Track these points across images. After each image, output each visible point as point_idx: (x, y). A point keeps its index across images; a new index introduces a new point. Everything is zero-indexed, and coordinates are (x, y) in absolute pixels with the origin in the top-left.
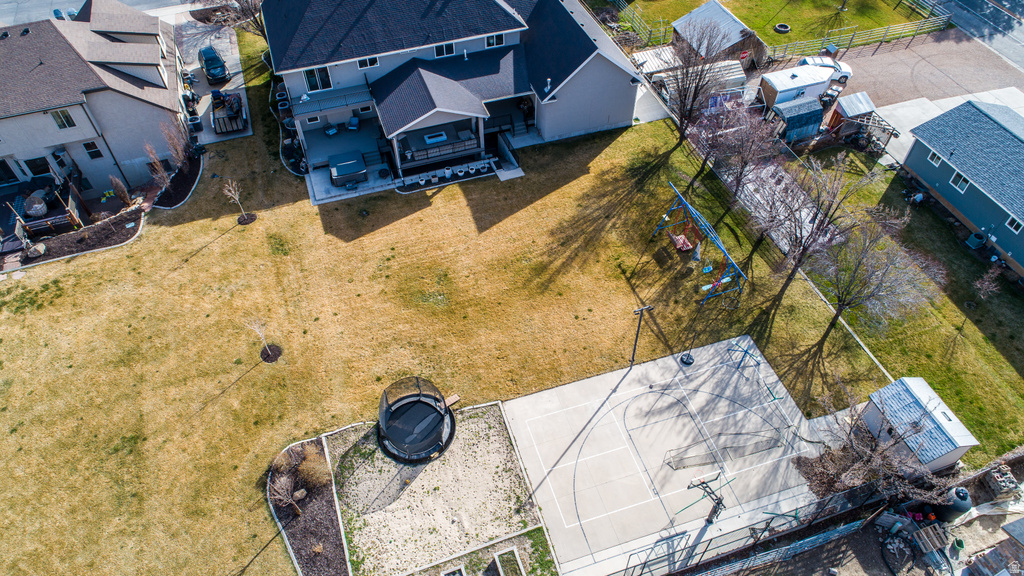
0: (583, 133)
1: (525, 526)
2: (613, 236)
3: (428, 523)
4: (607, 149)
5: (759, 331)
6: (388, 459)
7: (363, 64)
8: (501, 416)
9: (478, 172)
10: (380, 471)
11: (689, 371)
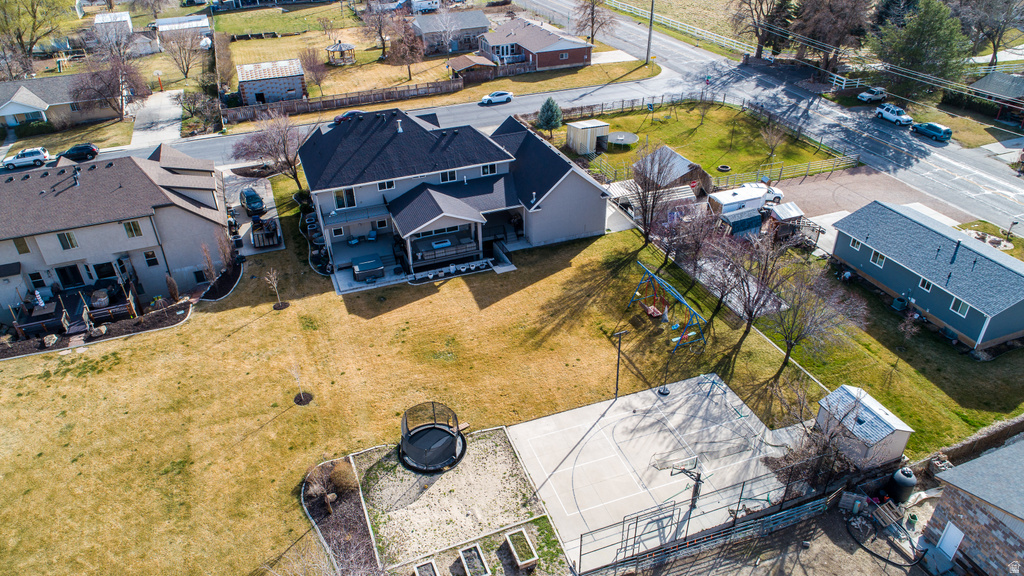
0: (564, 239)
1: (532, 515)
2: (594, 309)
3: (445, 516)
4: (585, 250)
5: (724, 369)
6: (408, 472)
7: (382, 186)
8: (506, 437)
9: (477, 268)
10: (402, 480)
11: (666, 400)
